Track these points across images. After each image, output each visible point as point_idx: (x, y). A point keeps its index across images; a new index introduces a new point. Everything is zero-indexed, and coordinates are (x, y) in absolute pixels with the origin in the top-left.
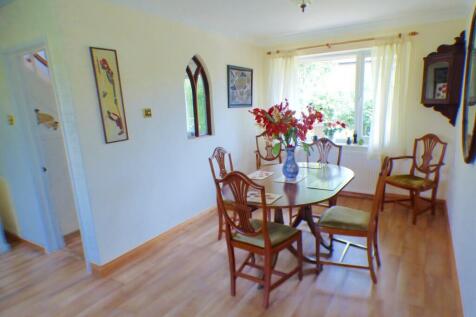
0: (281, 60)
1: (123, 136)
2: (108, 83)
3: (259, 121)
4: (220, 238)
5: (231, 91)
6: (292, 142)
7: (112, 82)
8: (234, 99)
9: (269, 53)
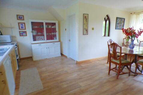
0: (135, 15)
1: (87, 34)
2: (86, 22)
3: (124, 32)
4: (107, 63)
5: (117, 24)
6: (133, 39)
7: (86, 21)
8: (117, 27)
9: (131, 13)
